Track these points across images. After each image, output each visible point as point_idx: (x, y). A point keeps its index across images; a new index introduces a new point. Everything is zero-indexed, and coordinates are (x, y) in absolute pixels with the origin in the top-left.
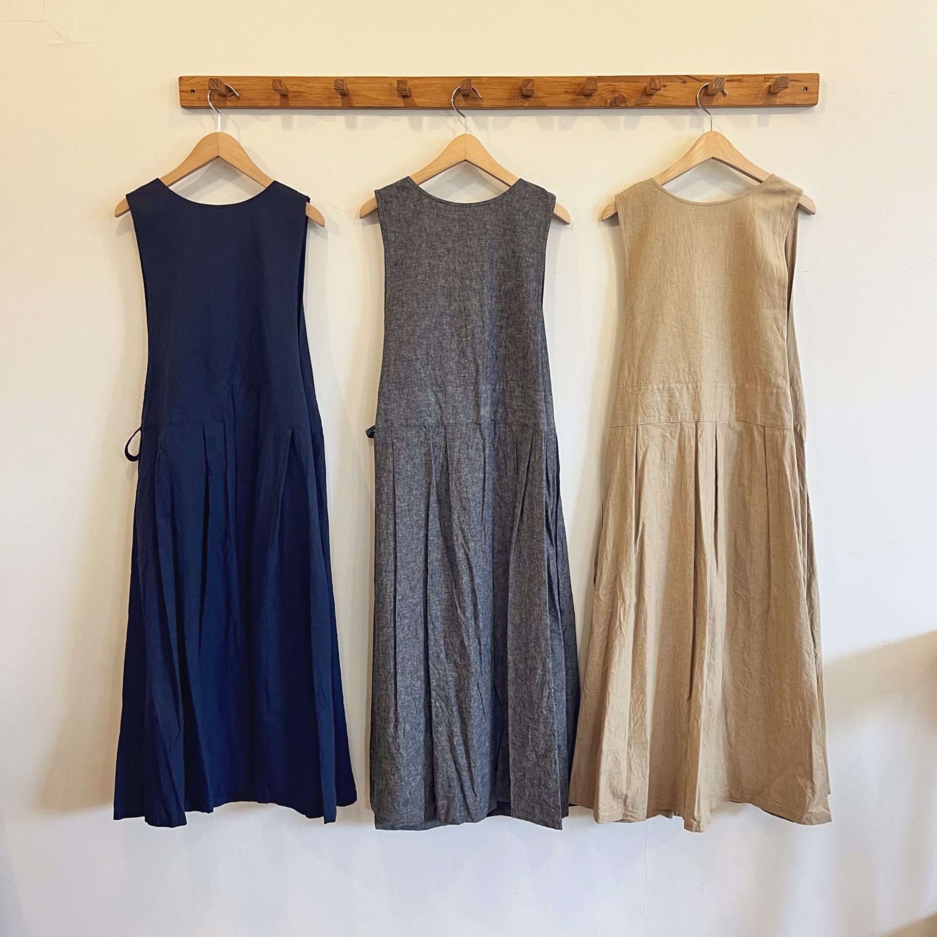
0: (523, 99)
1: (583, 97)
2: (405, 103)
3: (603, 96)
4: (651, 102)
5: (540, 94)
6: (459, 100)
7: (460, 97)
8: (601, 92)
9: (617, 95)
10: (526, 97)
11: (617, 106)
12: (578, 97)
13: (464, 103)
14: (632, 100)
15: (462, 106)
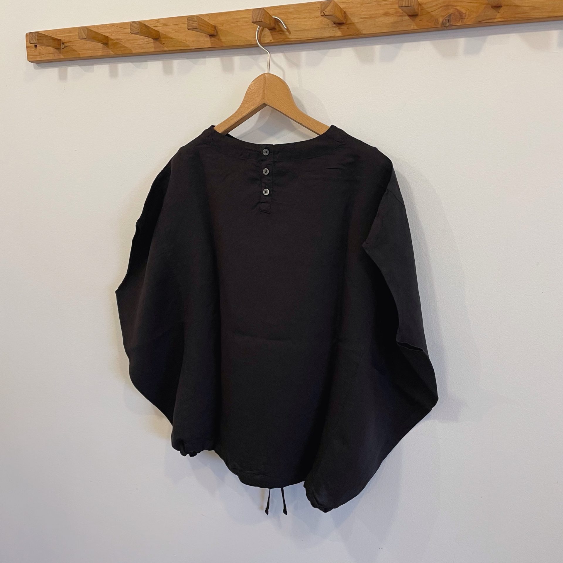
0: (335, 27)
1: (407, 18)
2: (212, 43)
3: (433, 13)
4: (498, 14)
5: (355, 19)
6: (264, 35)
7: (267, 32)
8: (430, 10)
9: (451, 11)
10: (339, 24)
11: (452, 25)
12: (400, 18)
13: (271, 38)
14: (472, 16)
15: (268, 41)
